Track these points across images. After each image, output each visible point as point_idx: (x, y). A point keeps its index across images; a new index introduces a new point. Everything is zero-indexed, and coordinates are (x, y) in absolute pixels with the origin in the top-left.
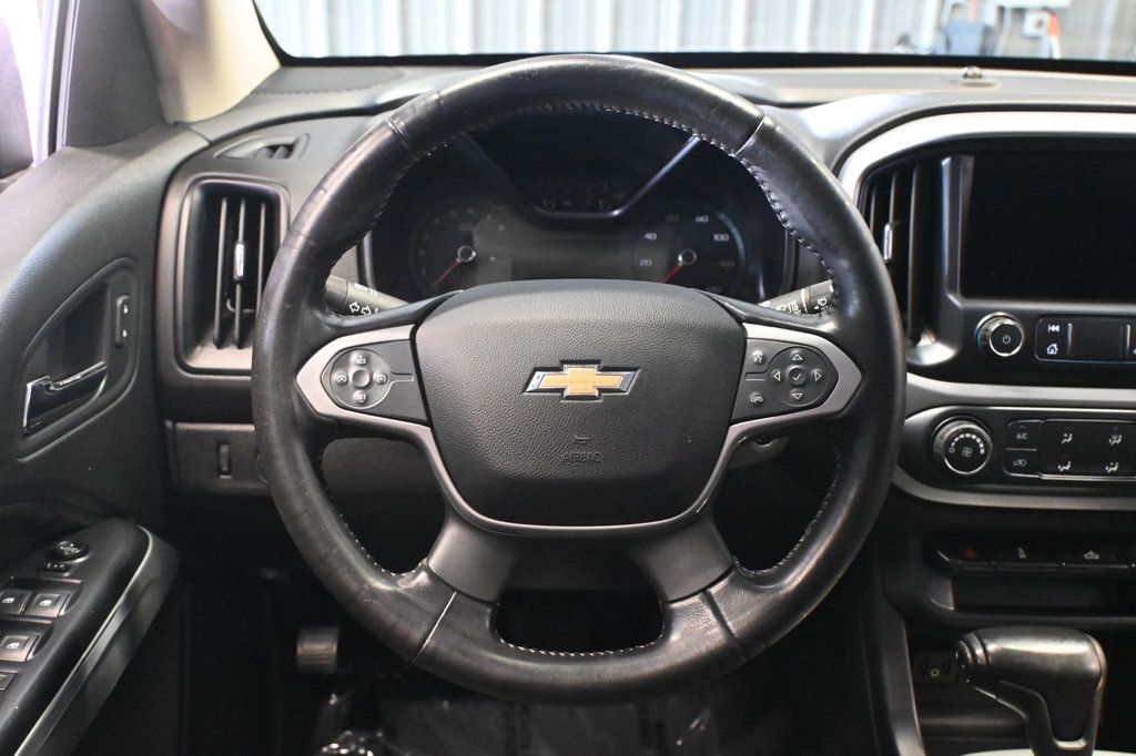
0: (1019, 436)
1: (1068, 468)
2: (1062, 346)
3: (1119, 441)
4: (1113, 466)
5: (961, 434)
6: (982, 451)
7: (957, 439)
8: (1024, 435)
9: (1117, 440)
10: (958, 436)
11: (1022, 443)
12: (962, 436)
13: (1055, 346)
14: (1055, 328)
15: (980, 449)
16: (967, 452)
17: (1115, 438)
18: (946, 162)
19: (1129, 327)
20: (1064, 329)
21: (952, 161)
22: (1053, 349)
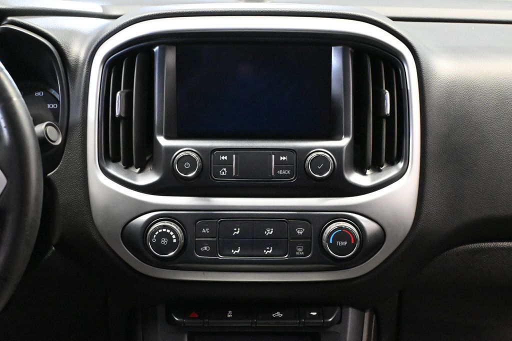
0: (204, 231)
1: (238, 251)
2: (230, 170)
3: (271, 233)
4: (269, 250)
5: (160, 229)
6: (175, 241)
7: (157, 233)
8: (207, 229)
9: (270, 232)
10: (158, 230)
11: (205, 235)
12: (160, 231)
13: (225, 169)
14: (224, 158)
15: (173, 239)
16: (164, 241)
17: (268, 231)
18: (156, 49)
19: (273, 156)
20: (230, 158)
21: (160, 49)
22: (224, 172)
